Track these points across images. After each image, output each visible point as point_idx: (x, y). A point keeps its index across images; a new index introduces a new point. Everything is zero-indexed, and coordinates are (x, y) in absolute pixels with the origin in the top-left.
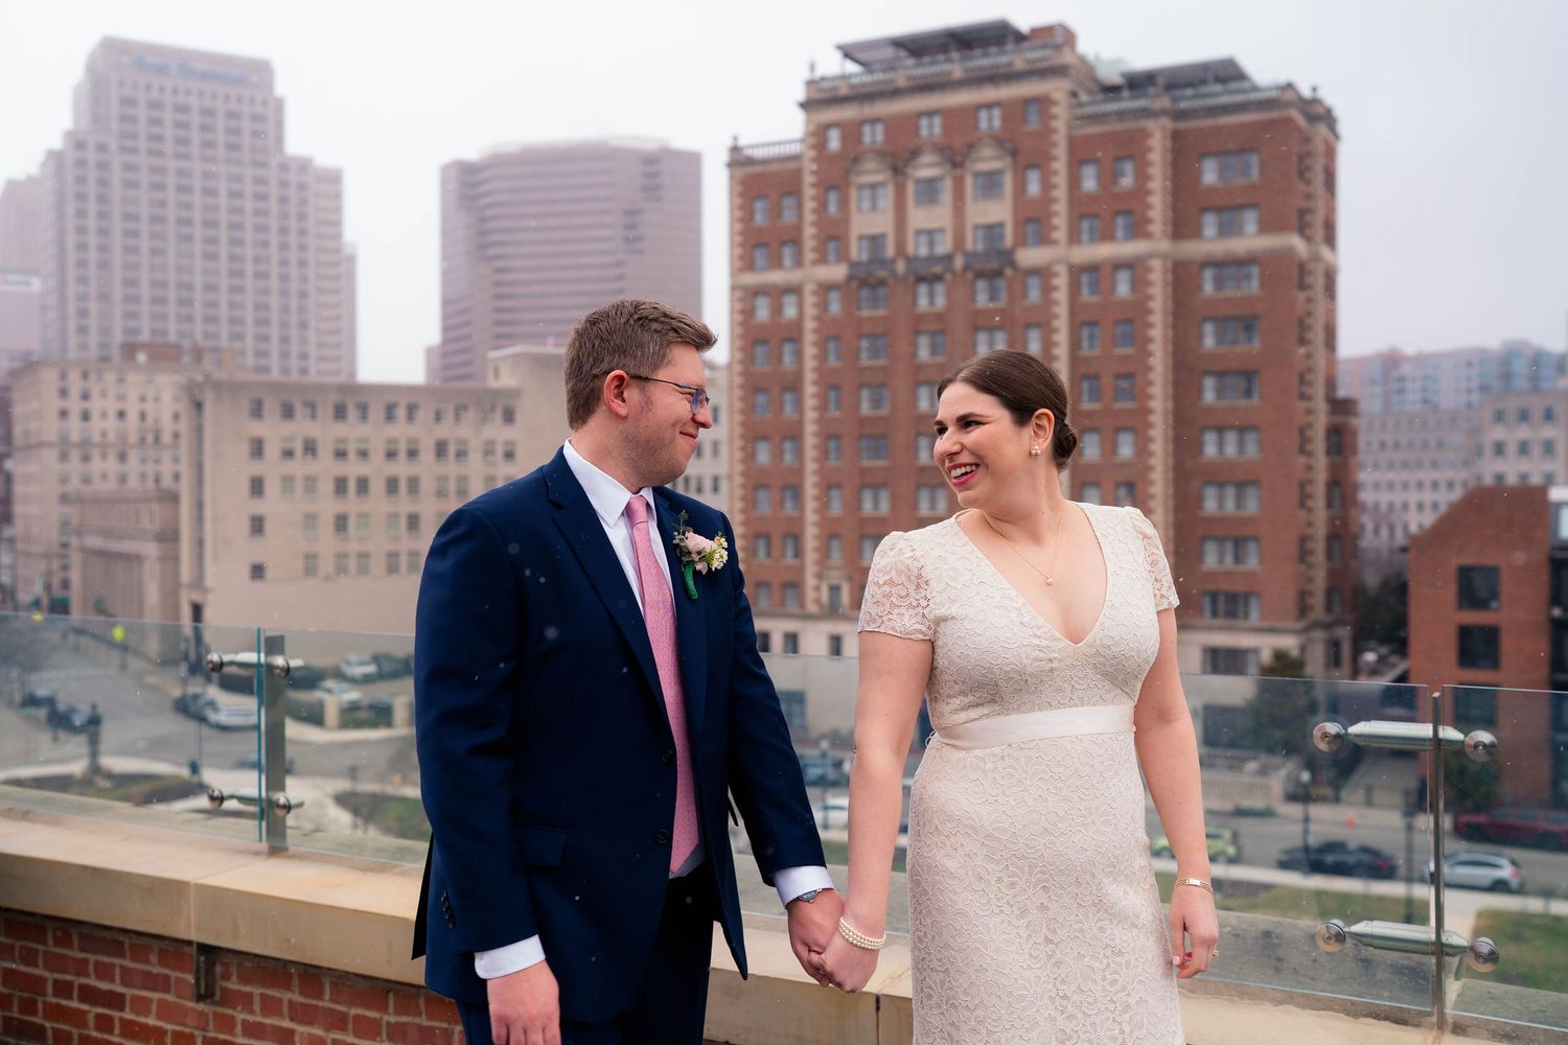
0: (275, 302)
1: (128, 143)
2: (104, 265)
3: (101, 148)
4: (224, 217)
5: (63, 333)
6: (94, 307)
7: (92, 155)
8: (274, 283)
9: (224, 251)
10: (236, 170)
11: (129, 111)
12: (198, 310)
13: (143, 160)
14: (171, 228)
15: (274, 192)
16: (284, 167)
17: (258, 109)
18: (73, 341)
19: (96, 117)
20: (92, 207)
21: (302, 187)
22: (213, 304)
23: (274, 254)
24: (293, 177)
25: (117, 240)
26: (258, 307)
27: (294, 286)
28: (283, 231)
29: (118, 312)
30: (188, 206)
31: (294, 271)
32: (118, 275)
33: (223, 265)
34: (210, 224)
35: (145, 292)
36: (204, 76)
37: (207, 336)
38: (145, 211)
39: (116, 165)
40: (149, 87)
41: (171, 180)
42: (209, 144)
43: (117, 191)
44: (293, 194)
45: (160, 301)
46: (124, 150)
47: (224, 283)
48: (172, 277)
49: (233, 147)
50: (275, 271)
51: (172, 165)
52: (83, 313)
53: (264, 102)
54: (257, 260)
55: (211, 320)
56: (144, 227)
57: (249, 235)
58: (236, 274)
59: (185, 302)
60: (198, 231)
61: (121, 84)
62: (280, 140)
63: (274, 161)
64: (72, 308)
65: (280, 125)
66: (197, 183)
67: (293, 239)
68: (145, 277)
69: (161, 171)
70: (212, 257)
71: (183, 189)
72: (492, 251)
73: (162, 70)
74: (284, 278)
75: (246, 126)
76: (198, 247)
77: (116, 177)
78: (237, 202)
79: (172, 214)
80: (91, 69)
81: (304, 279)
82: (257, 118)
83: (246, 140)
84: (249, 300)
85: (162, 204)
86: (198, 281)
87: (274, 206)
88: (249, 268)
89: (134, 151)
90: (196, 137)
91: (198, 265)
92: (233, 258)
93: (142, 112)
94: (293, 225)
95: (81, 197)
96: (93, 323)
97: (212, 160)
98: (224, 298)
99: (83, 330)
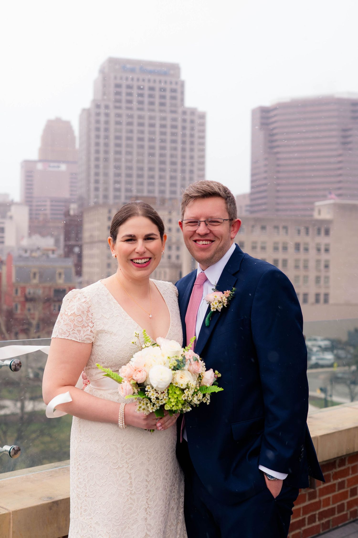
0: (179, 175)
1: (118, 104)
2: (106, 160)
3: (107, 107)
4: (158, 137)
5: (89, 190)
6: (101, 178)
7: (102, 110)
8: (179, 167)
9: (157, 152)
10: (163, 115)
11: (118, 90)
12: (146, 180)
13: (124, 112)
14: (135, 143)
15: (179, 124)
16: (184, 113)
17: (174, 86)
18: (92, 194)
19: (104, 94)
20: (102, 134)
21: (192, 122)
22: (152, 177)
23: (179, 153)
24: (188, 117)
25: (112, 149)
26: (172, 178)
27: (188, 168)
28: (184, 142)
29: (111, 181)
30: (142, 132)
31: (188, 161)
32: (112, 164)
33: (157, 159)
34: (152, 140)
35: (123, 171)
36: (151, 72)
37: (149, 191)
38: (124, 135)
39: (112, 115)
40: (127, 79)
41: (136, 121)
42: (152, 103)
43: (112, 126)
44: (188, 125)
45: (129, 176)
46: (116, 107)
47: (157, 166)
48: (135, 165)
49: (162, 104)
50: (179, 161)
51: (136, 113)
52: (97, 182)
53: (177, 83)
54: (172, 156)
55: (151, 184)
56: (124, 142)
57: (168, 145)
58: (163, 163)
59: (140, 176)
60: (146, 144)
61: (115, 78)
62: (182, 100)
63: (180, 110)
64: (92, 179)
65: (182, 93)
66: (147, 122)
67: (188, 146)
68: (123, 165)
69: (131, 116)
70: (152, 155)
71: (141, 125)
72: (276, 150)
73: (132, 70)
74: (183, 164)
75: (168, 94)
76: (146, 151)
77: (112, 119)
78: (163, 130)
79: (135, 135)
80: (102, 71)
81: (192, 164)
82: (174, 91)
83: (168, 101)
84: (168, 175)
85: (131, 131)
86: (146, 166)
87: (179, 131)
88: (168, 160)
89: (119, 108)
90: (146, 100)
91: (146, 159)
92: (161, 155)
93: (124, 90)
94: (188, 139)
95: (98, 129)
96: (101, 186)
97: (153, 110)
98: (157, 173)
99: (97, 189)
